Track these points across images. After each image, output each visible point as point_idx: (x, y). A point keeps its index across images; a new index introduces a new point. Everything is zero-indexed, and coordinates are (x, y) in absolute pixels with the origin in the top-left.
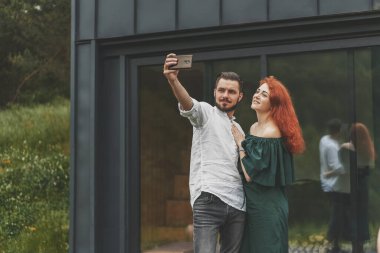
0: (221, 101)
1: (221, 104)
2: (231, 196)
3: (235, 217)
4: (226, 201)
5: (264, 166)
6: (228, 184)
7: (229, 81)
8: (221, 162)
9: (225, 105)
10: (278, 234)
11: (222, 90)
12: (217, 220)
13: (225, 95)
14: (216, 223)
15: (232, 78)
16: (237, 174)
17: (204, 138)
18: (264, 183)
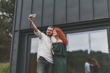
0: (48, 33)
1: (48, 34)
2: (48, 58)
3: (49, 65)
4: (47, 60)
5: (58, 49)
6: (48, 55)
7: (51, 28)
8: (46, 49)
9: (49, 34)
10: (62, 68)
11: (49, 30)
12: (44, 65)
13: (49, 31)
14: (44, 66)
15: (52, 27)
16: (51, 53)
17: (42, 42)
18: (58, 54)
